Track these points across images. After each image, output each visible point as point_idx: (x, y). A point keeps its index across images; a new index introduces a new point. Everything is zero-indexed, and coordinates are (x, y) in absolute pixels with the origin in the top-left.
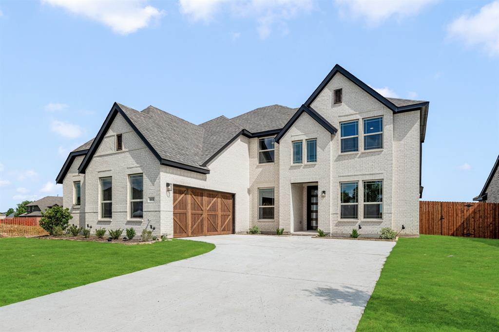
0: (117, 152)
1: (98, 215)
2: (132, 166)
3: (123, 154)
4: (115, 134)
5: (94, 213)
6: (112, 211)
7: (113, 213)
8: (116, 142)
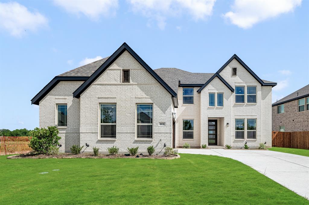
0: (123, 83)
1: (97, 135)
2: (142, 97)
3: (131, 86)
4: (122, 69)
5: (92, 133)
6: (117, 132)
7: (117, 134)
8: (122, 75)
